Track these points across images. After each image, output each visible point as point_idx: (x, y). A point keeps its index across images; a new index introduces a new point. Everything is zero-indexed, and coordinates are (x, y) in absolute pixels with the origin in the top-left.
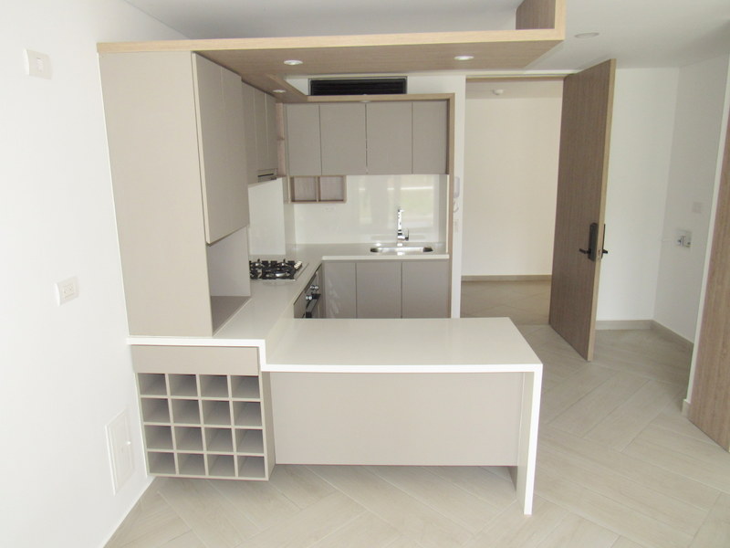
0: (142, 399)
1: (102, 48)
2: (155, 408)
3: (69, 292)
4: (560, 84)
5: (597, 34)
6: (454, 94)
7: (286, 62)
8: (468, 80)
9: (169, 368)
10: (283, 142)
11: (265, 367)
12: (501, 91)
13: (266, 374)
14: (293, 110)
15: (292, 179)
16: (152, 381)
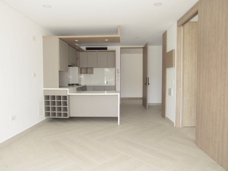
0: (45, 101)
1: (43, 37)
2: (47, 103)
3: (35, 75)
4: (142, 49)
5: (139, 38)
6: (115, 50)
7: (75, 40)
8: (121, 48)
9: (50, 94)
10: (78, 60)
11: (68, 94)
12: (132, 51)
13: (69, 95)
14: (81, 53)
15: (81, 69)
16: (47, 97)
